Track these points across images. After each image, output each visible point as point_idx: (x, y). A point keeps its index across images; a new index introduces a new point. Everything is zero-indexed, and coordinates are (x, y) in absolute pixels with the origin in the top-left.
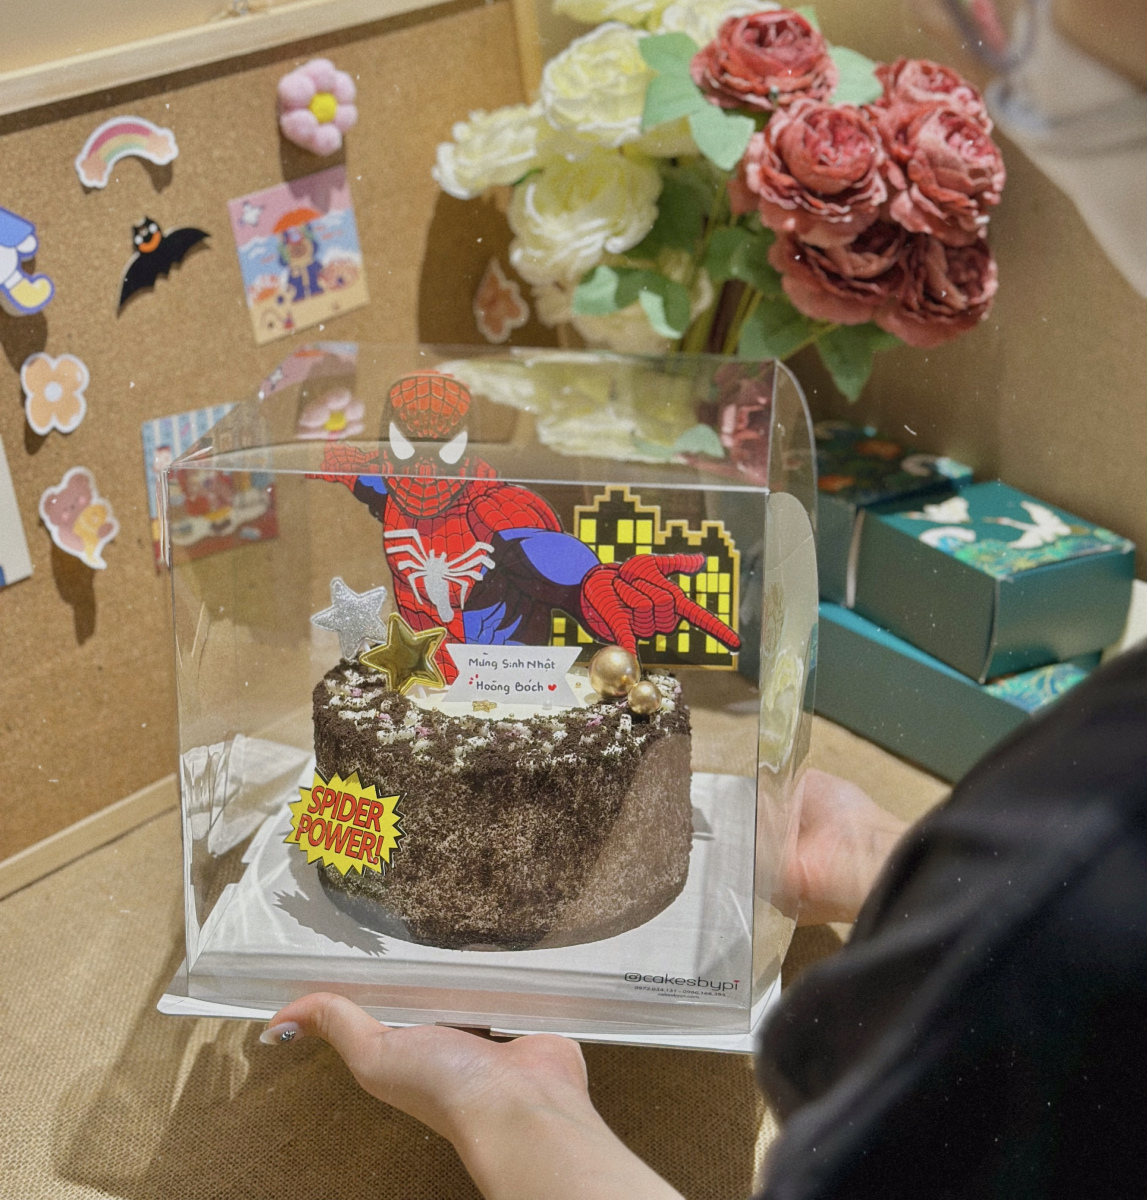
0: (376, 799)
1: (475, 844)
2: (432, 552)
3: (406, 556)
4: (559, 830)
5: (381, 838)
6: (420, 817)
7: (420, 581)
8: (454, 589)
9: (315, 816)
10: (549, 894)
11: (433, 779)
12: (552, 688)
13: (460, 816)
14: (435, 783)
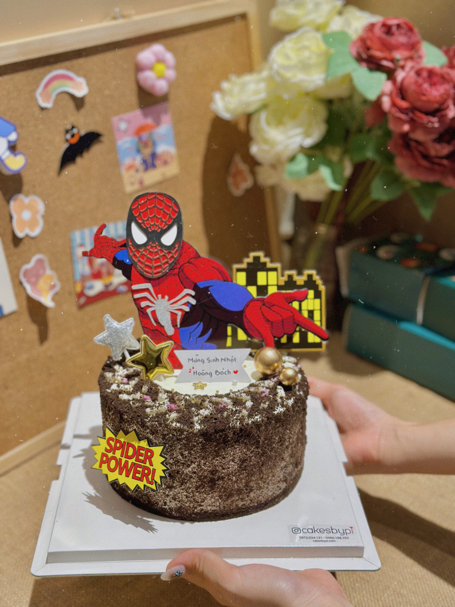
0: (148, 447)
1: (206, 468)
2: (160, 296)
3: (145, 299)
4: (252, 457)
5: (154, 470)
6: (174, 456)
7: (154, 313)
8: (174, 315)
9: (110, 455)
10: (247, 490)
11: (183, 436)
12: (236, 372)
13: (198, 455)
14: (184, 439)
